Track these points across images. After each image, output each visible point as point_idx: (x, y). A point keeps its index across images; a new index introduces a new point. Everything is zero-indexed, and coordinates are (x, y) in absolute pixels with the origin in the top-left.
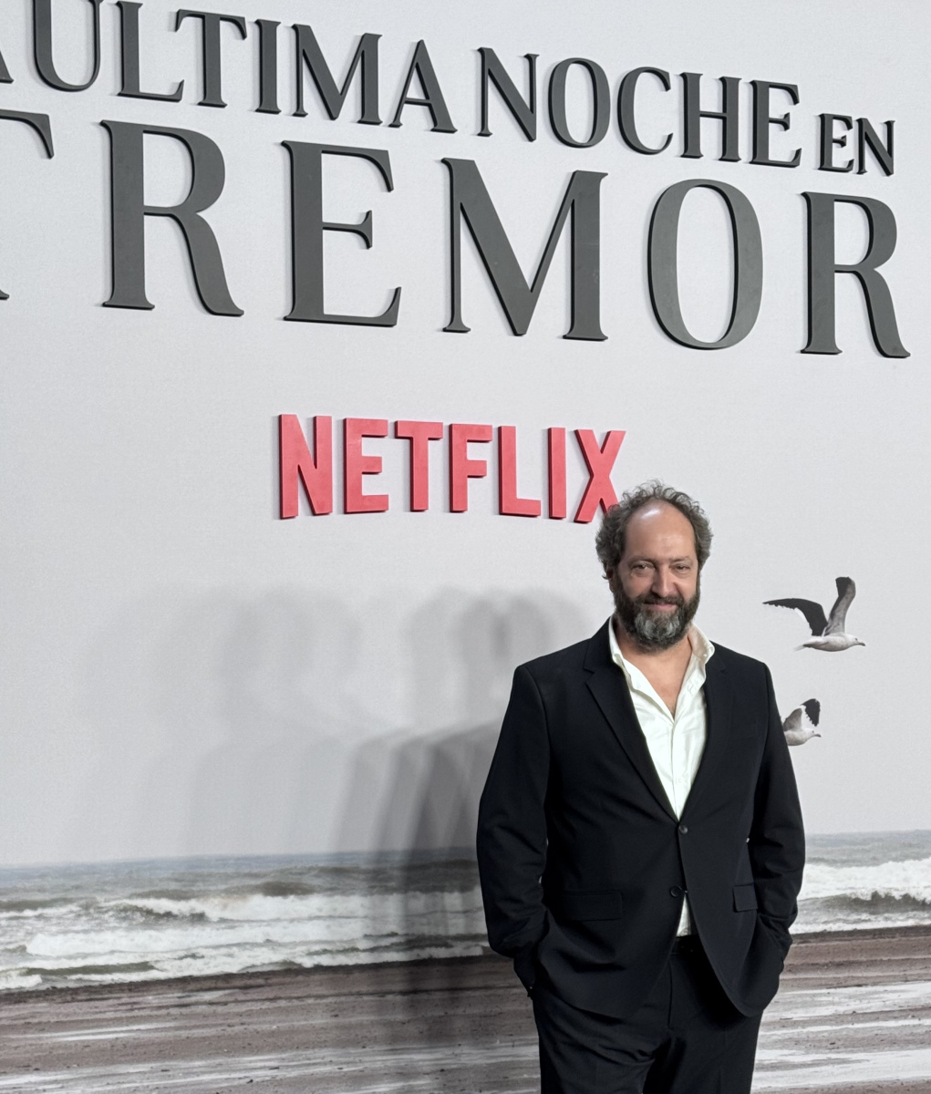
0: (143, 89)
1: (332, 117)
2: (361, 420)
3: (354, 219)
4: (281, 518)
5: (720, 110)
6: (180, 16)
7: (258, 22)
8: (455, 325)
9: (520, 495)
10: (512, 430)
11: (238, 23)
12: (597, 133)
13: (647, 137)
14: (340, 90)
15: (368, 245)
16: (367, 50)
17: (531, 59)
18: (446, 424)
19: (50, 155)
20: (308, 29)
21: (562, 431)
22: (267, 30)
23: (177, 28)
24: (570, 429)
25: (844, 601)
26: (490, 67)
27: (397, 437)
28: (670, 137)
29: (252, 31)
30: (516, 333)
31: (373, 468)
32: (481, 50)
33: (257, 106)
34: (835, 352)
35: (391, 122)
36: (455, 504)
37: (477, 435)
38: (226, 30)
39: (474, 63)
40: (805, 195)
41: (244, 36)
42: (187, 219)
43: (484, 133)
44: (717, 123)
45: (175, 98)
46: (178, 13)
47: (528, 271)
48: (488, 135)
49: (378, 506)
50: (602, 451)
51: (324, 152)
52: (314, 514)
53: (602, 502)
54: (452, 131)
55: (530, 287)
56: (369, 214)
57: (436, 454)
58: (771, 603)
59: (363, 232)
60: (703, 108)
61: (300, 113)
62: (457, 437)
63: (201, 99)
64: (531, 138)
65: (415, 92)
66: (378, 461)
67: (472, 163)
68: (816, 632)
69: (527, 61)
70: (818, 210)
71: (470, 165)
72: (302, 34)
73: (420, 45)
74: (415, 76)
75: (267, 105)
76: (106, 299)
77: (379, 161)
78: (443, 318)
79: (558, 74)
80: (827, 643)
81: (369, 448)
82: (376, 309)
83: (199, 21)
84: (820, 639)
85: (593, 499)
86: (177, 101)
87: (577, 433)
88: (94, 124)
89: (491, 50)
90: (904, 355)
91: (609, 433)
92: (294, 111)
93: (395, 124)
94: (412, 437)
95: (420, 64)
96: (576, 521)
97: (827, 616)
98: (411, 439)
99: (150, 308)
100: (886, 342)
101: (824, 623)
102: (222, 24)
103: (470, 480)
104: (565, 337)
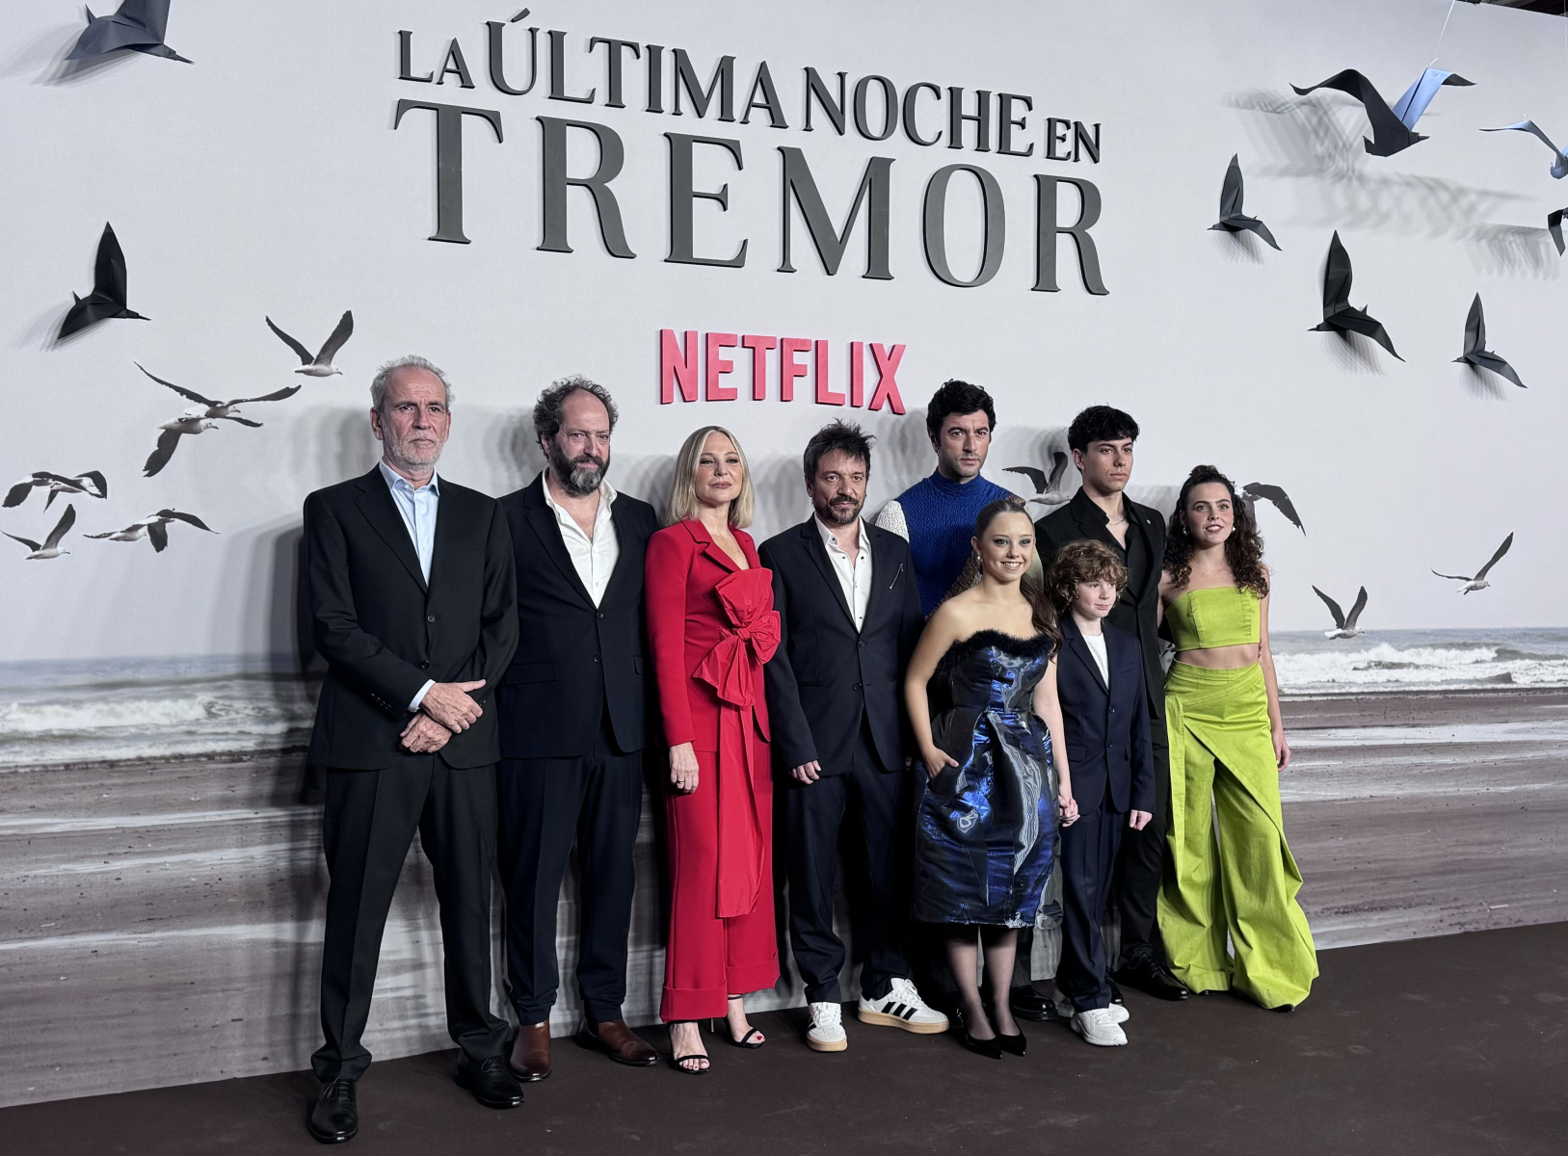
0: (566, 94)
1: (700, 116)
2: (719, 334)
3: (715, 190)
4: (662, 403)
5: (977, 115)
6: (593, 41)
7: (648, 47)
8: (786, 267)
9: (830, 390)
10: (827, 342)
11: (634, 47)
12: (888, 130)
13: (924, 134)
14: (706, 96)
15: (725, 209)
16: (725, 69)
17: (842, 76)
18: (779, 338)
19: (500, 142)
20: (684, 52)
21: (862, 343)
22: (654, 53)
23: (591, 50)
24: (866, 344)
25: (1060, 469)
26: (813, 83)
27: (744, 347)
28: (940, 133)
29: (644, 53)
30: (829, 274)
31: (727, 368)
32: (806, 69)
33: (647, 108)
34: (1056, 290)
35: (742, 120)
36: (785, 396)
37: (801, 346)
38: (626, 52)
39: (802, 77)
40: (1036, 176)
41: (638, 57)
42: (597, 188)
43: (808, 128)
44: (974, 124)
45: (589, 101)
46: (592, 39)
47: (838, 231)
48: (810, 130)
49: (730, 395)
50: (889, 359)
51: (694, 141)
52: (685, 401)
53: (888, 396)
54: (786, 127)
55: (839, 240)
56: (725, 186)
57: (772, 358)
58: (1008, 470)
59: (722, 199)
60: (964, 112)
61: (677, 113)
62: (787, 347)
63: (607, 102)
64: (841, 134)
65: (759, 98)
66: (730, 364)
67: (799, 151)
68: (1039, 491)
69: (839, 77)
70: (1045, 187)
71: (797, 152)
72: (679, 55)
73: (763, 65)
74: (759, 85)
75: (654, 106)
76: (539, 244)
77: (733, 147)
78: (778, 262)
79: (861, 86)
80: (1047, 499)
81: (724, 354)
82: (730, 255)
83: (607, 45)
84: (1042, 496)
85: (882, 393)
86: (591, 103)
87: (871, 345)
88: (532, 119)
89: (813, 69)
90: (1104, 292)
91: (894, 346)
92: (673, 111)
93: (745, 122)
94: (755, 347)
95: (763, 78)
96: (870, 409)
97: (1048, 481)
98: (754, 348)
99: (570, 251)
100: (1093, 284)
101: (1046, 485)
102: (623, 47)
103: (795, 378)
104: (863, 277)
